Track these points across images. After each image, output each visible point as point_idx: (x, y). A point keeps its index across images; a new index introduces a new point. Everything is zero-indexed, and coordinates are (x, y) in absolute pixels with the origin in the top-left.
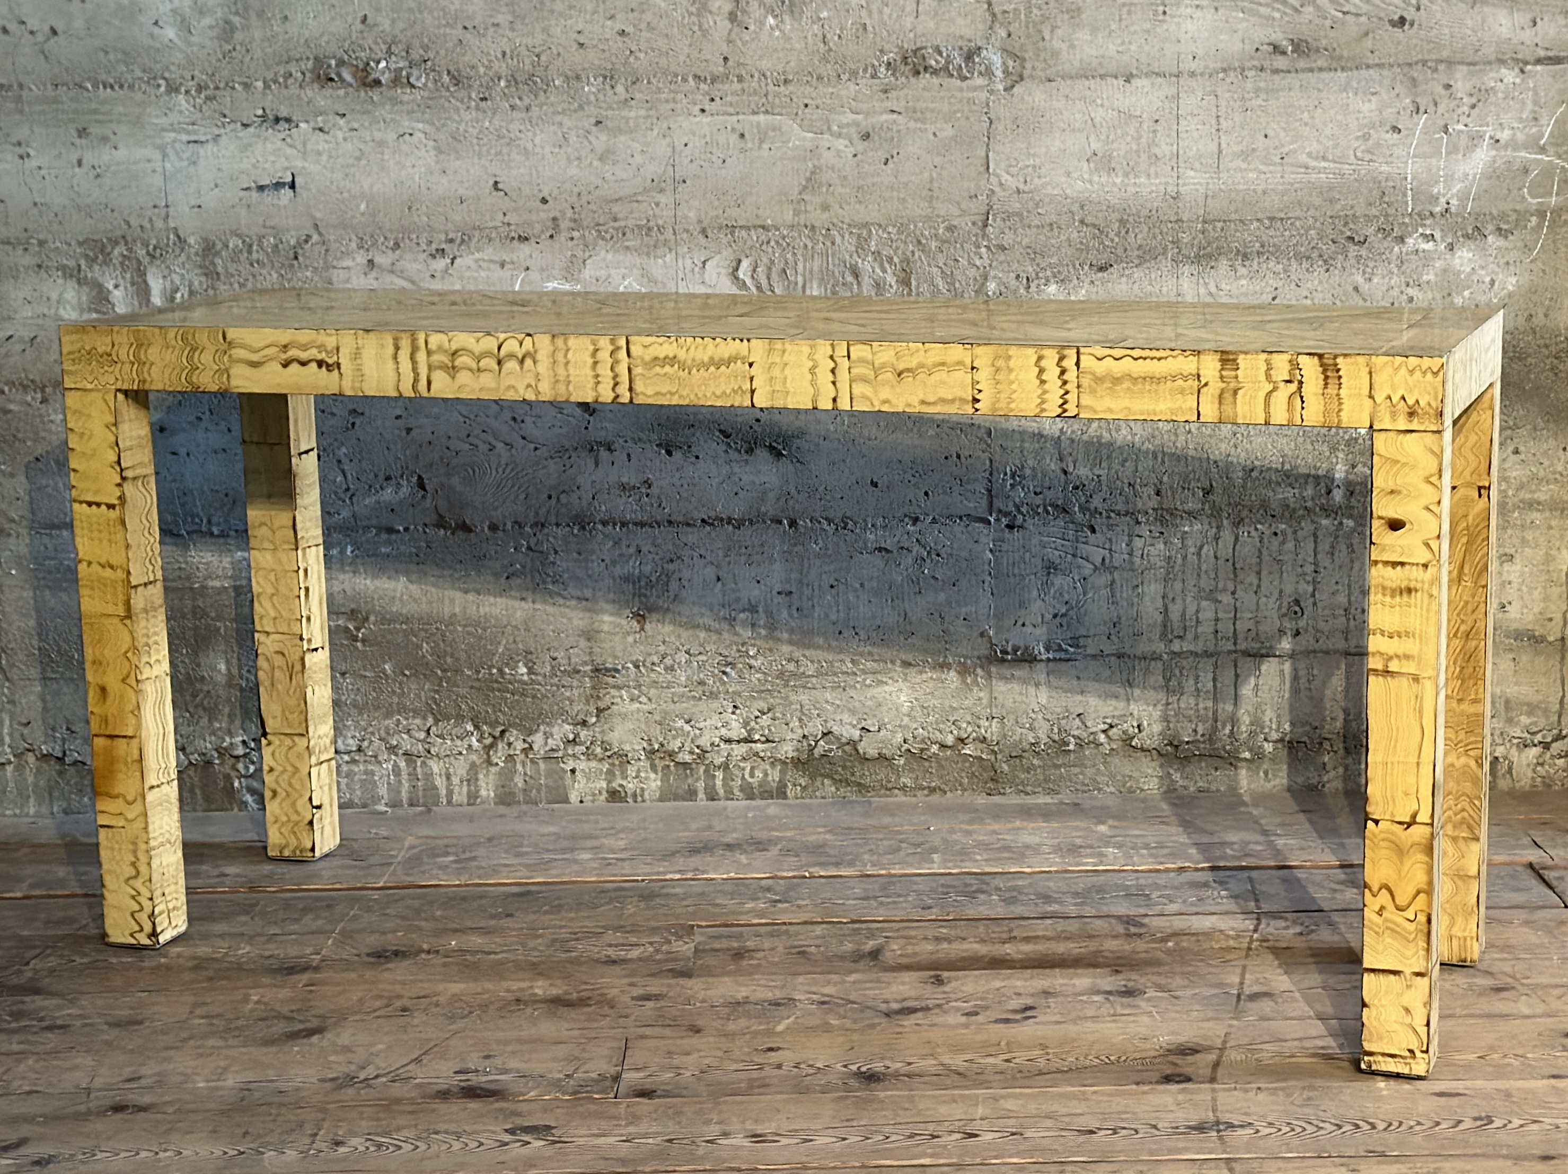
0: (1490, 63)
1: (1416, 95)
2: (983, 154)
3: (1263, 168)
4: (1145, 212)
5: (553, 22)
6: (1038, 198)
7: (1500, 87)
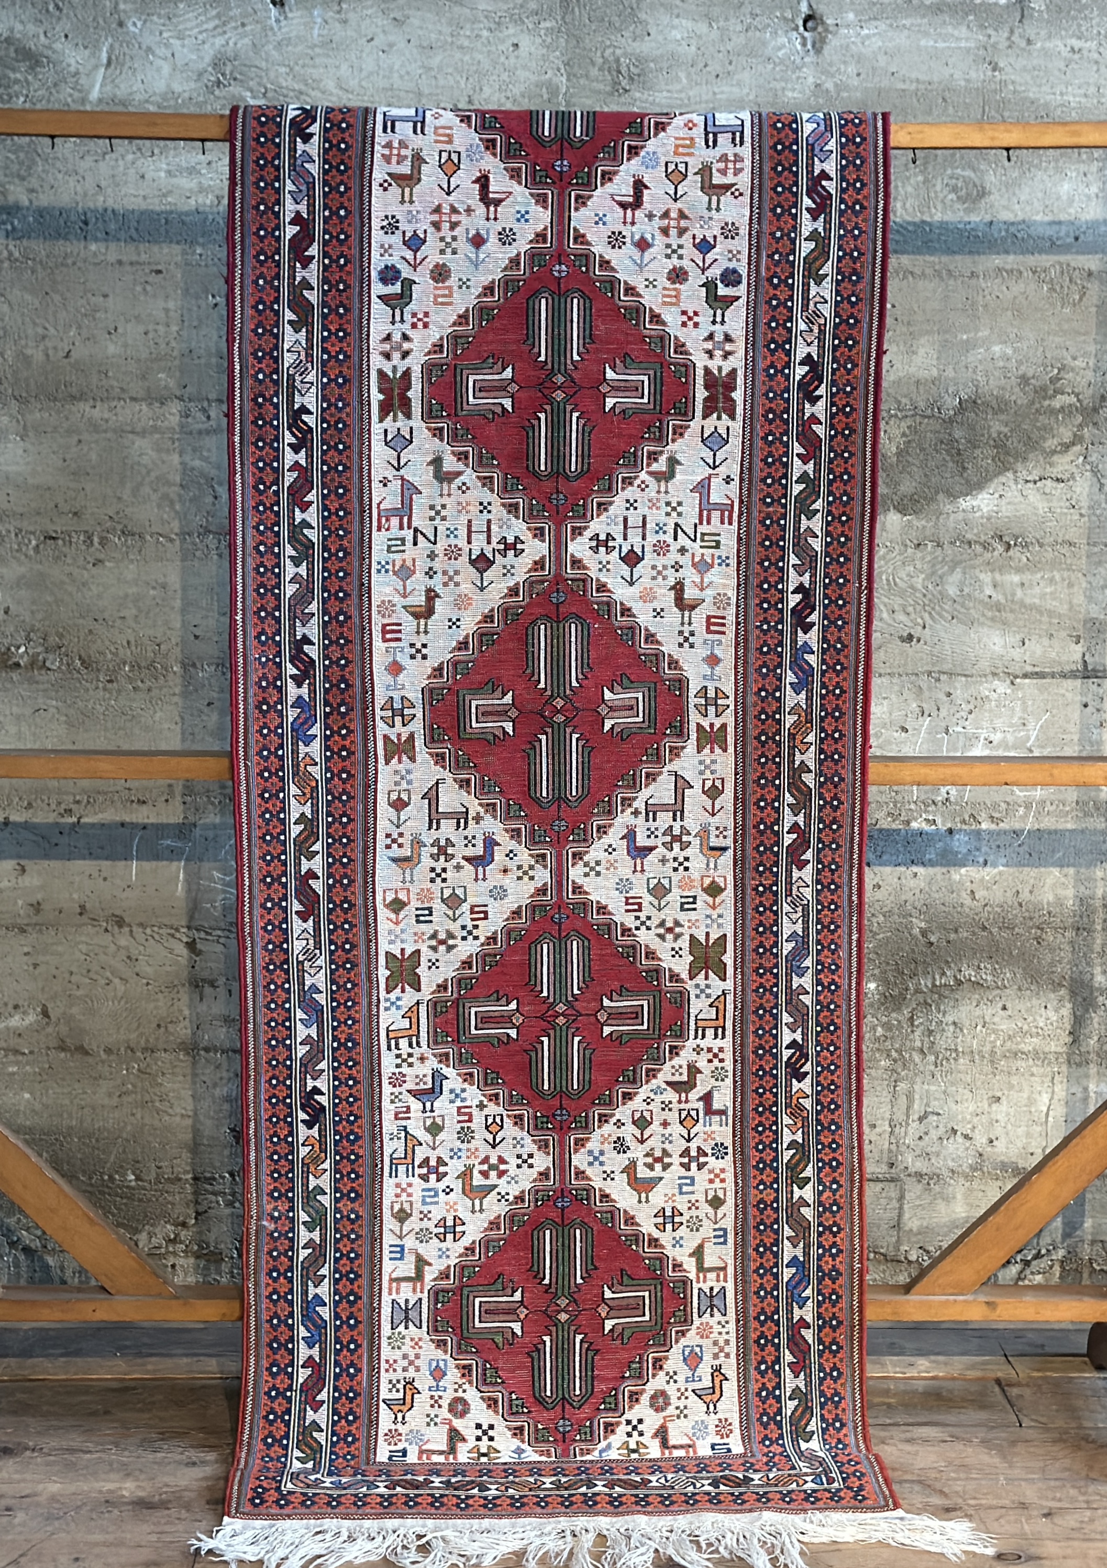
0: (985, 675)
1: (922, 701)
7: (994, 696)
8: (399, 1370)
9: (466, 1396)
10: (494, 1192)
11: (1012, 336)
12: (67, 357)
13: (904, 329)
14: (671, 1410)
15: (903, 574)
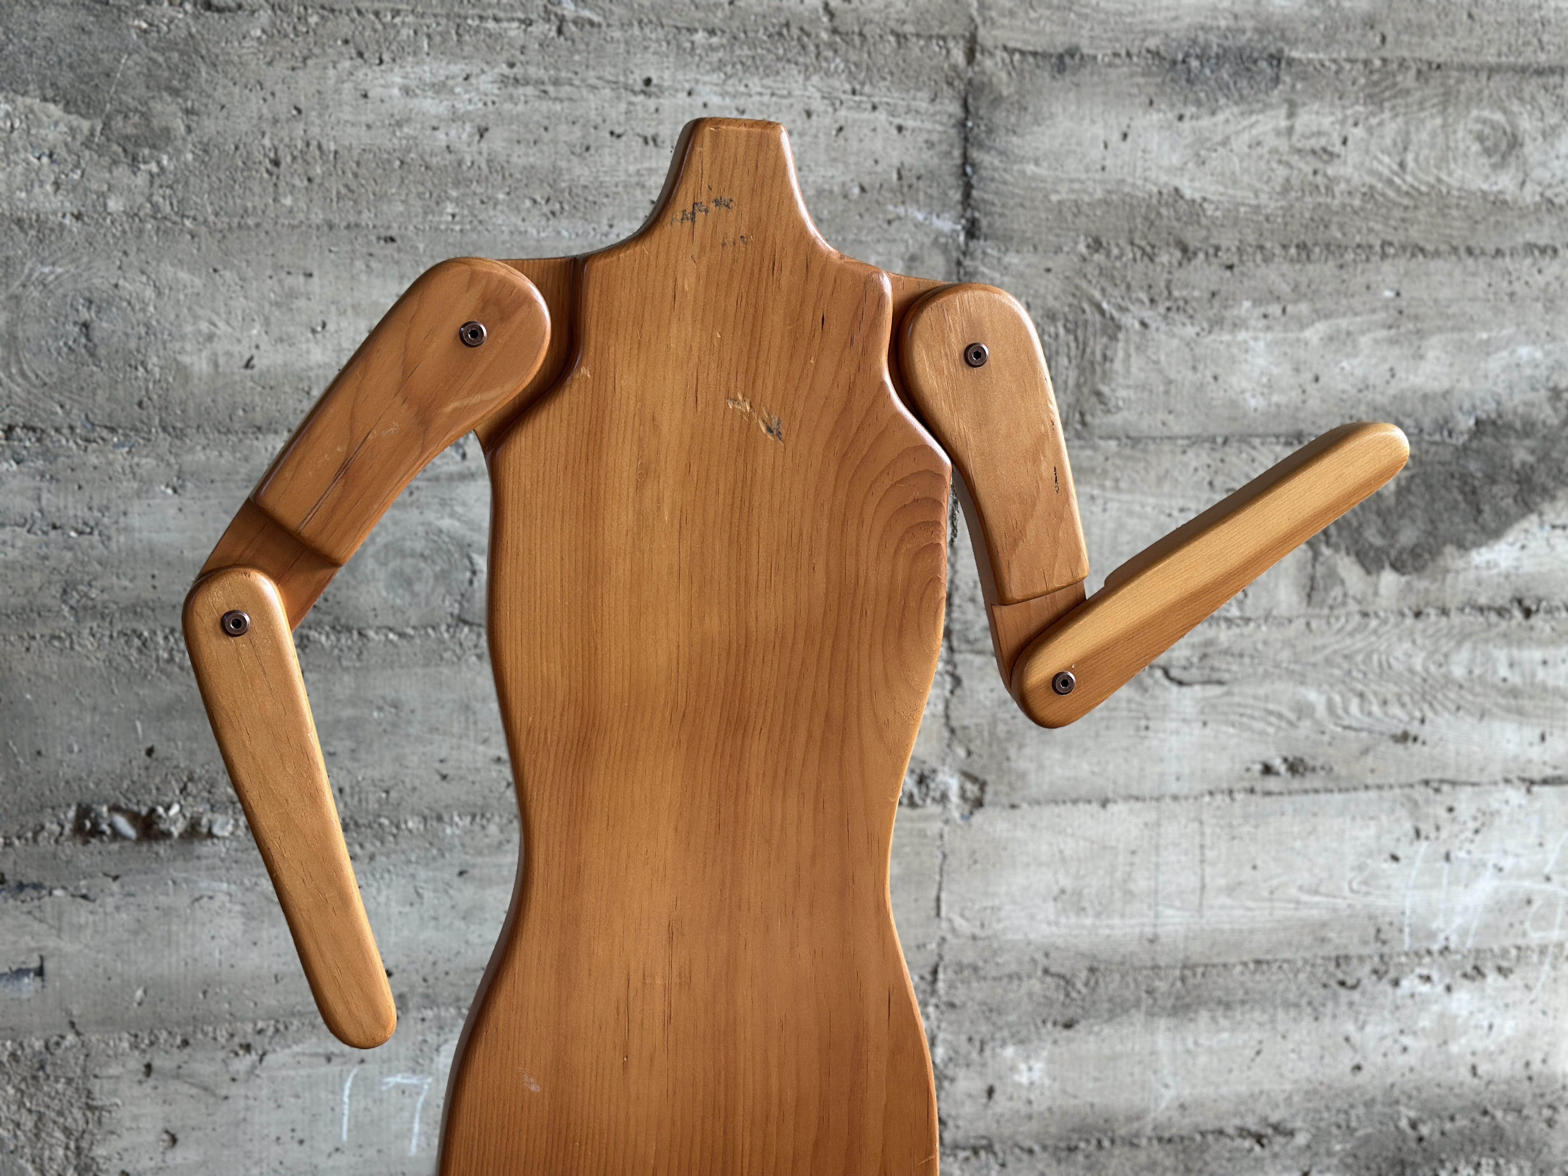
0: (1495, 783)
1: (1418, 819)
2: (933, 893)
3: (1250, 904)
4: (1118, 958)
5: (407, 750)
6: (995, 945)
7: (1506, 809)
11: (1543, 335)
12: (248, 365)
13: (1411, 326)
15: (1399, 653)
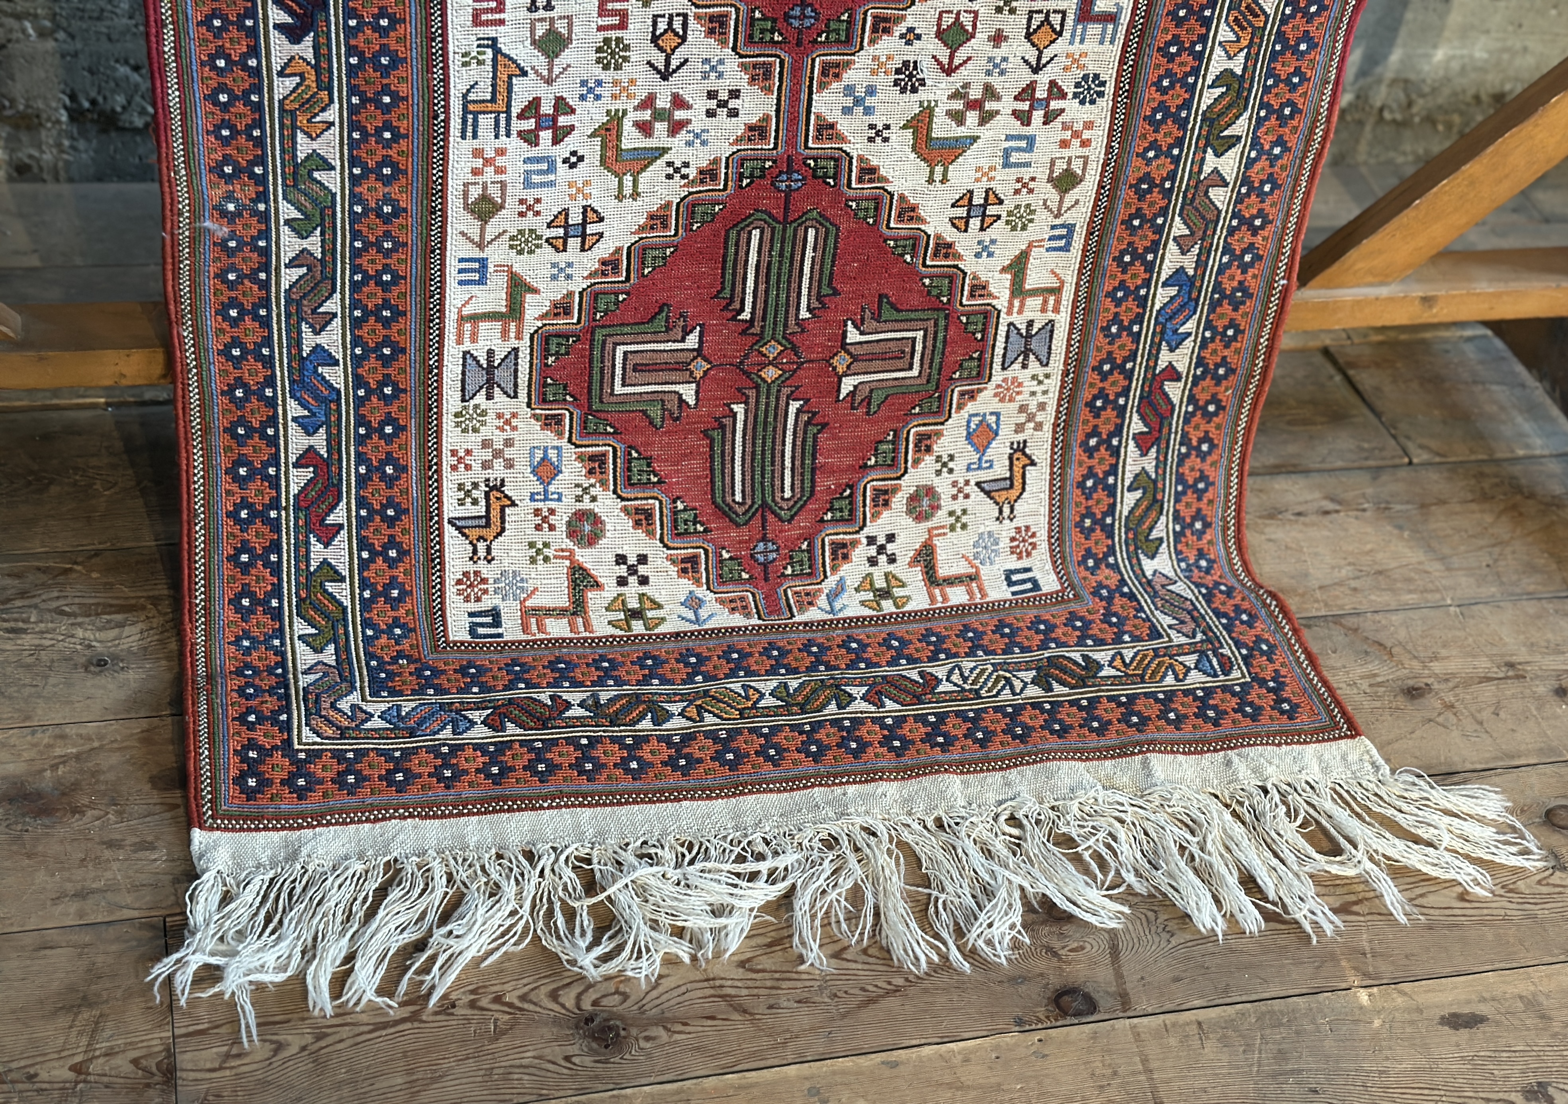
8: (476, 466)
9: (598, 508)
10: (661, 162)
14: (941, 517)
